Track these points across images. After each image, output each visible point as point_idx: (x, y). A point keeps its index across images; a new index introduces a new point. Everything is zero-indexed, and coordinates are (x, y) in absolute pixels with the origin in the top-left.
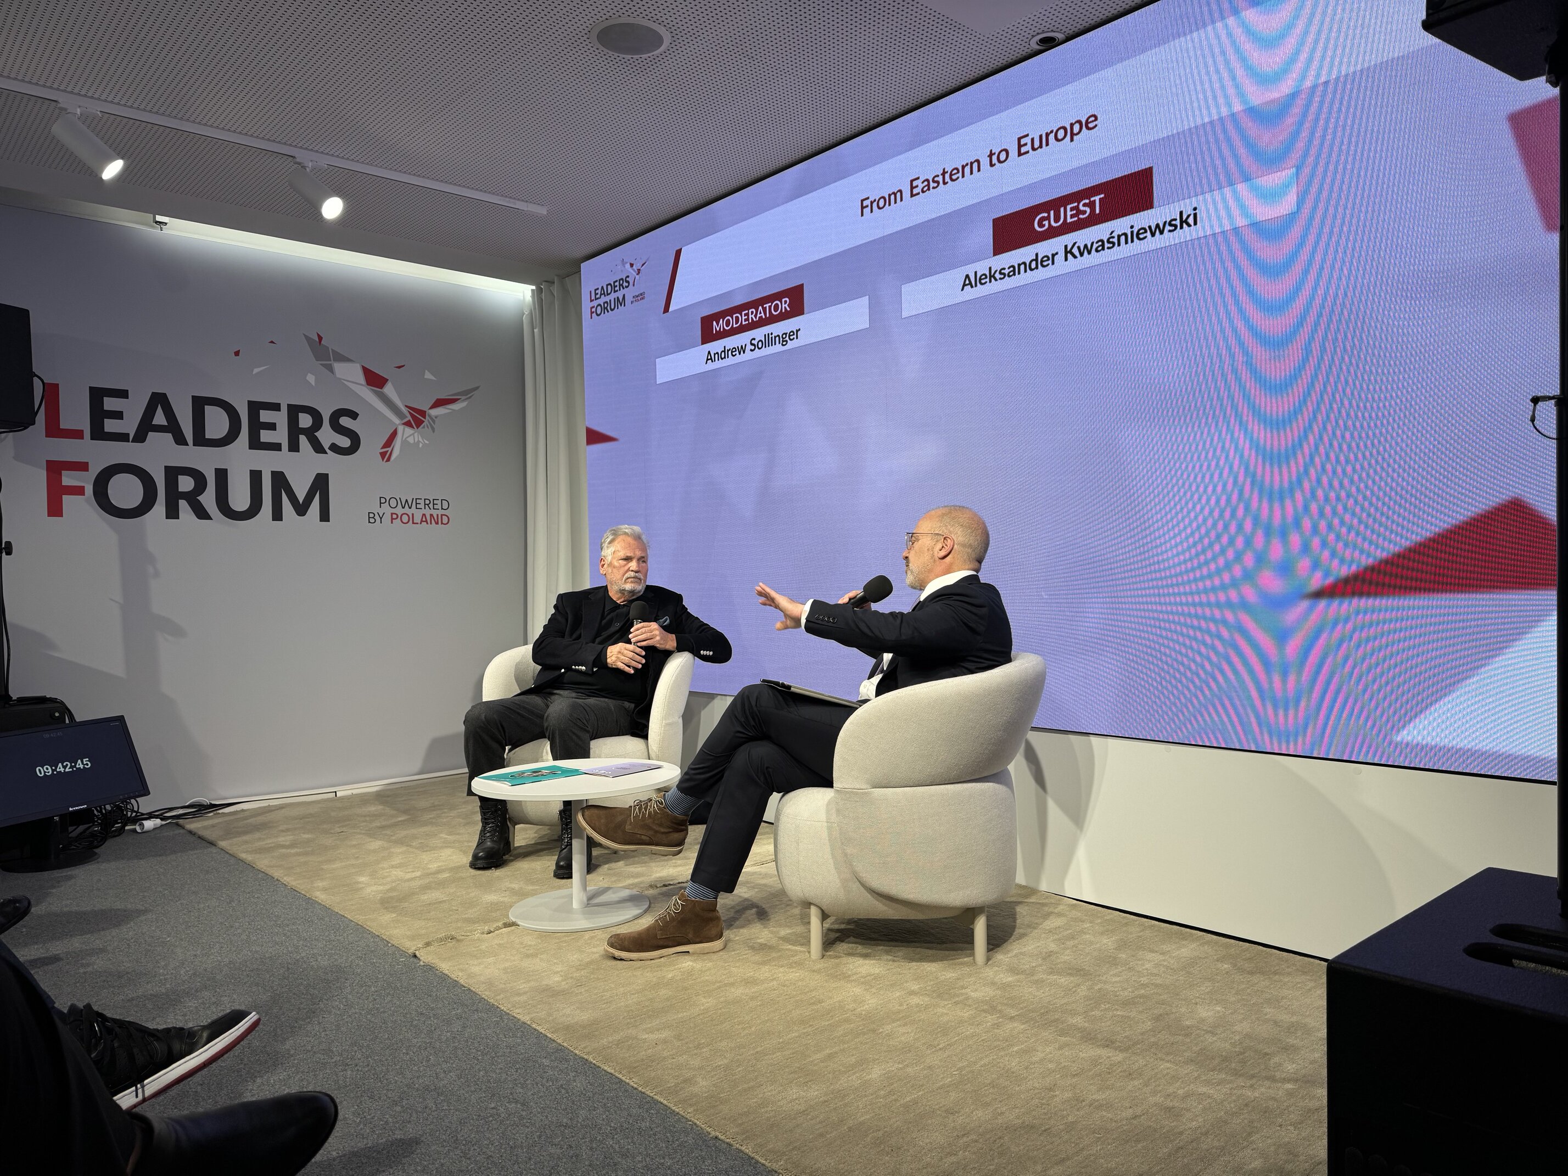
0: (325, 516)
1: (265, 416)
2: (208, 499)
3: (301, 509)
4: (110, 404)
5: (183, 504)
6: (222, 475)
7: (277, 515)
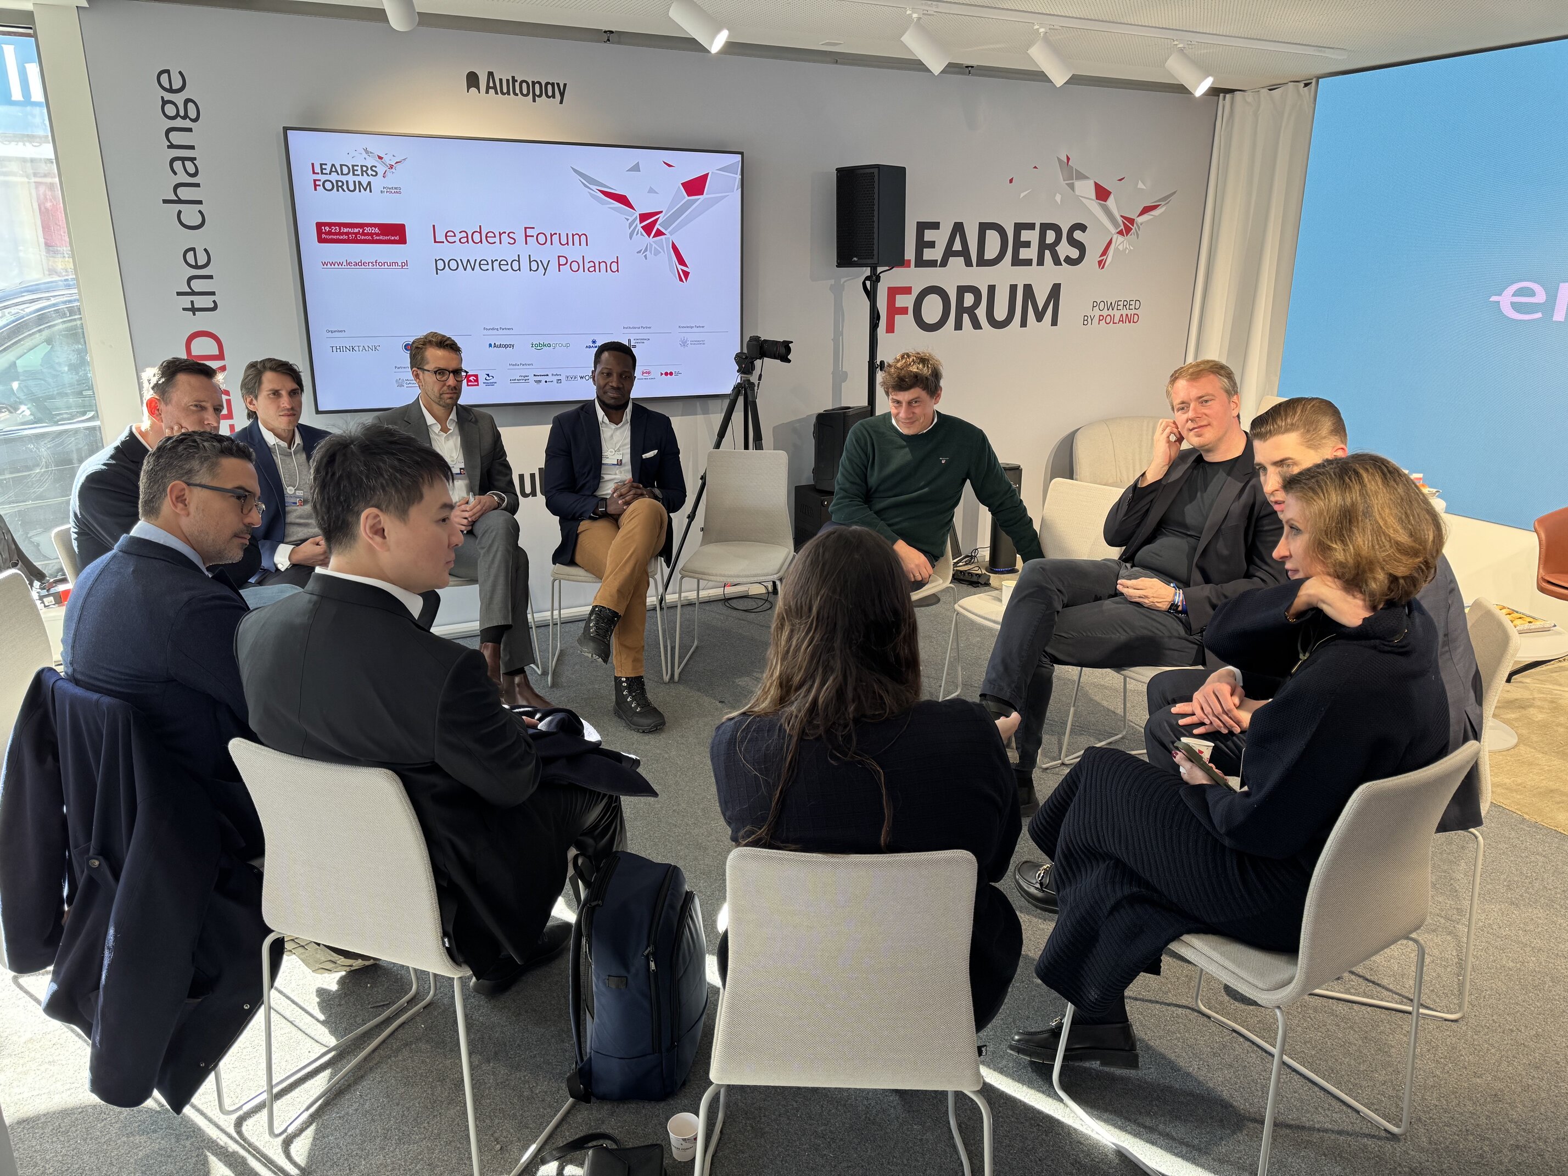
0: (1054, 322)
1: (1025, 235)
2: (981, 312)
3: (1039, 317)
4: (929, 235)
5: (966, 317)
6: (992, 289)
7: (1024, 324)
